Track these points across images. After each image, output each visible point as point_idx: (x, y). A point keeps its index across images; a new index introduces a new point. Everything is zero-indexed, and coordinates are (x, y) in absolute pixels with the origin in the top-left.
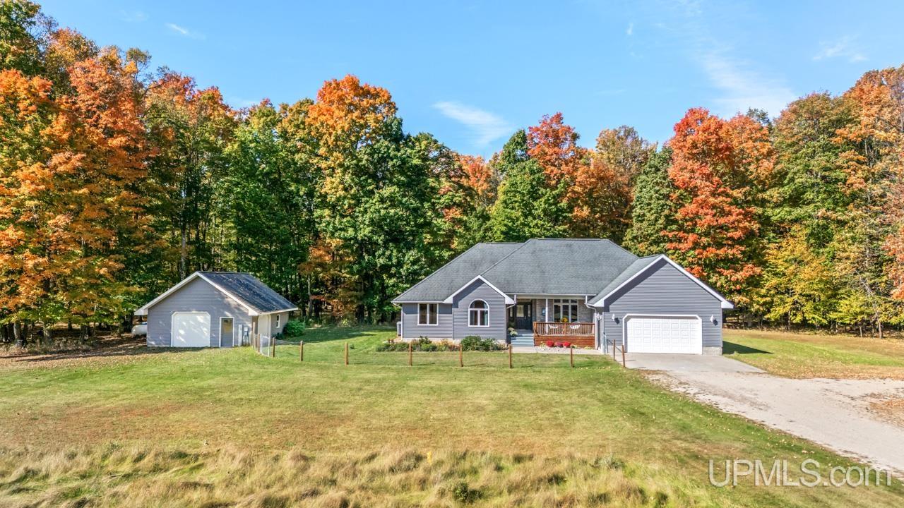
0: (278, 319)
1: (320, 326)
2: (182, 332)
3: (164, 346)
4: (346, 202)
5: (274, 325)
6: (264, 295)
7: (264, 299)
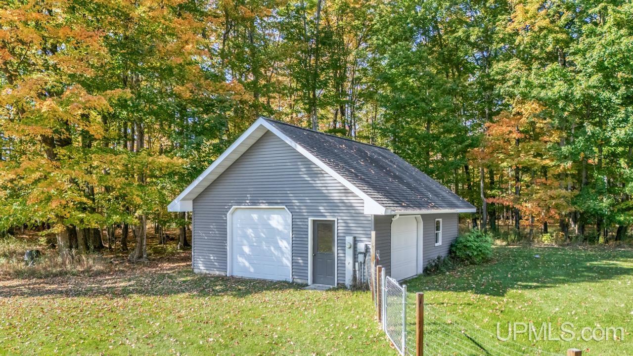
0: (438, 229)
1: (504, 243)
2: (246, 249)
3: (217, 273)
4: (550, 38)
5: (429, 239)
6: (411, 181)
7: (408, 185)
